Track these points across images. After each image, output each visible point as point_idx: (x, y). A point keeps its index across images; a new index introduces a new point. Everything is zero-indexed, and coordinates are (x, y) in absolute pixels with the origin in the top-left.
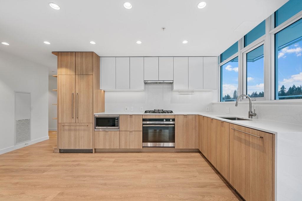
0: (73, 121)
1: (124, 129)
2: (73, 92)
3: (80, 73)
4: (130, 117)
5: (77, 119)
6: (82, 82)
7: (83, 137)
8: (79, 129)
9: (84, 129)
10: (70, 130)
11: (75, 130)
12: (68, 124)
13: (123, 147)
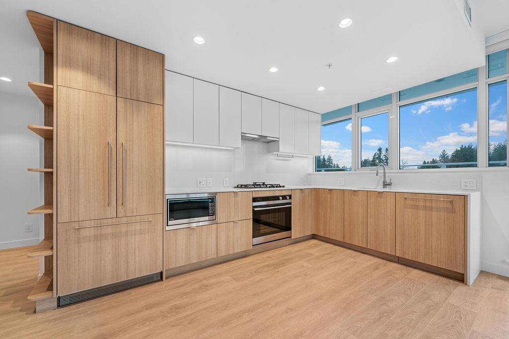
0: (110, 212)
1: (224, 220)
2: (111, 139)
3: (129, 93)
4: (235, 196)
5: (120, 207)
6: (134, 118)
7: (137, 250)
8: (127, 232)
9: (141, 229)
10: (98, 238)
11: (116, 236)
12: (92, 223)
13: (223, 253)
